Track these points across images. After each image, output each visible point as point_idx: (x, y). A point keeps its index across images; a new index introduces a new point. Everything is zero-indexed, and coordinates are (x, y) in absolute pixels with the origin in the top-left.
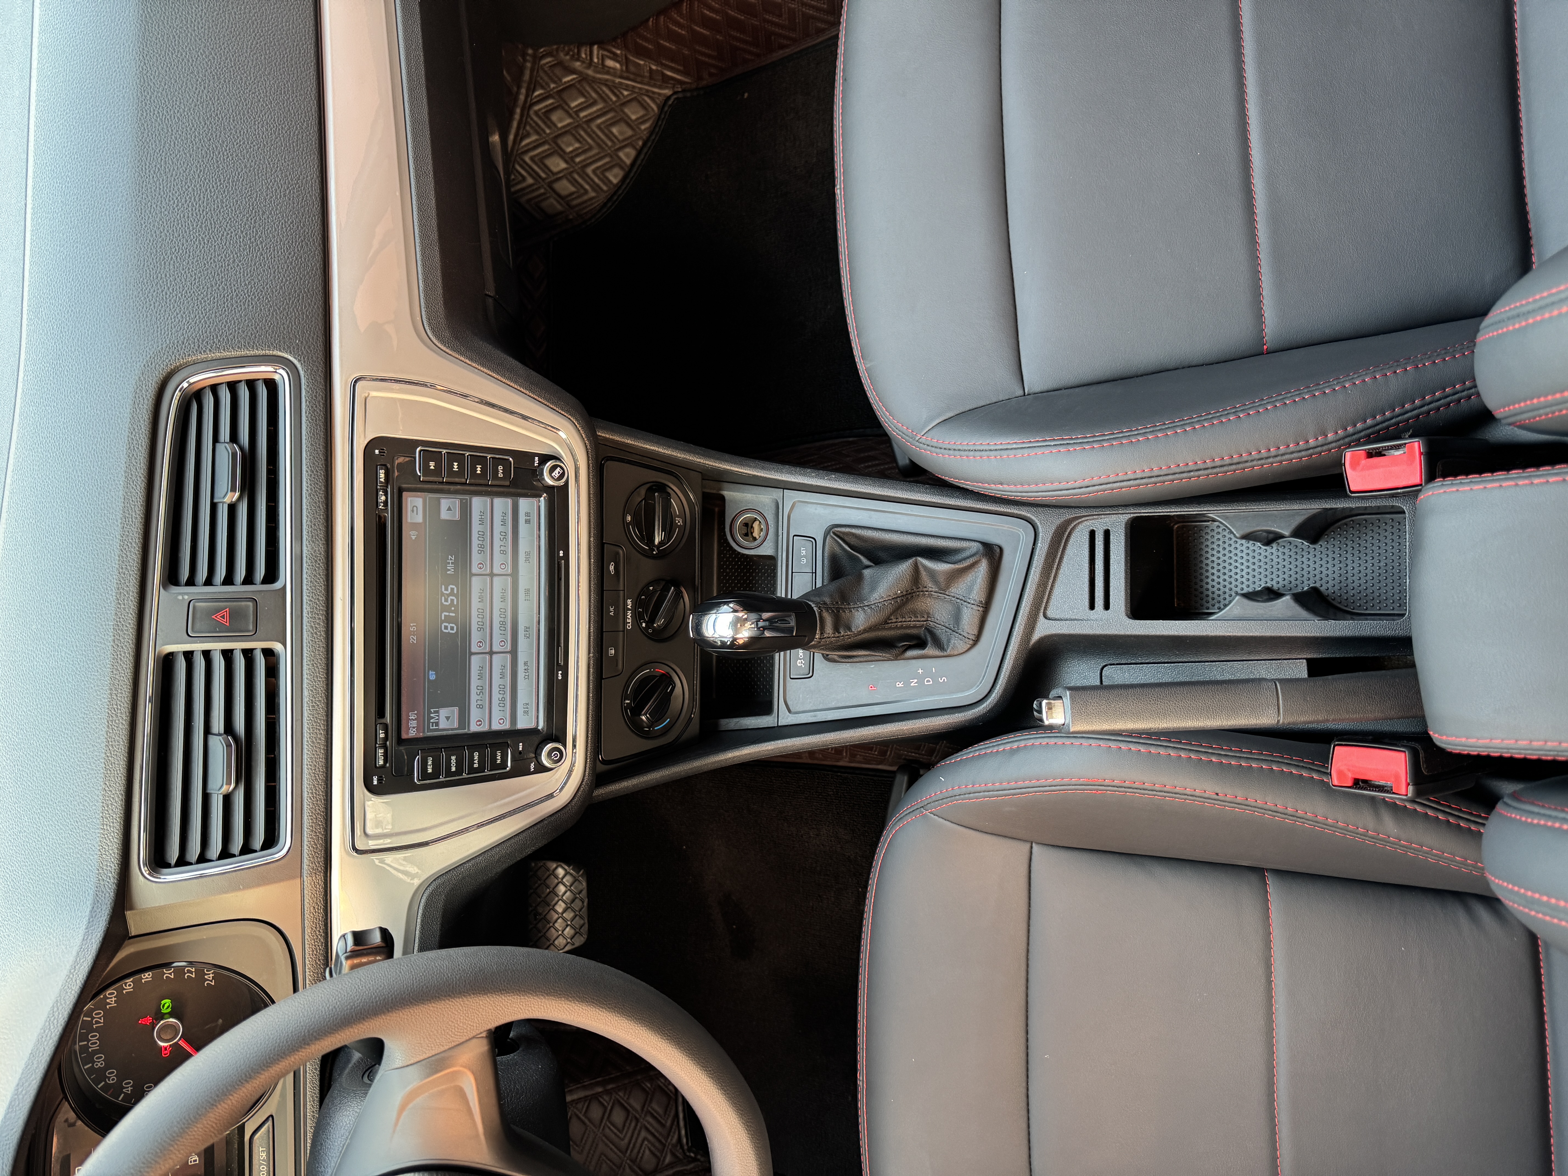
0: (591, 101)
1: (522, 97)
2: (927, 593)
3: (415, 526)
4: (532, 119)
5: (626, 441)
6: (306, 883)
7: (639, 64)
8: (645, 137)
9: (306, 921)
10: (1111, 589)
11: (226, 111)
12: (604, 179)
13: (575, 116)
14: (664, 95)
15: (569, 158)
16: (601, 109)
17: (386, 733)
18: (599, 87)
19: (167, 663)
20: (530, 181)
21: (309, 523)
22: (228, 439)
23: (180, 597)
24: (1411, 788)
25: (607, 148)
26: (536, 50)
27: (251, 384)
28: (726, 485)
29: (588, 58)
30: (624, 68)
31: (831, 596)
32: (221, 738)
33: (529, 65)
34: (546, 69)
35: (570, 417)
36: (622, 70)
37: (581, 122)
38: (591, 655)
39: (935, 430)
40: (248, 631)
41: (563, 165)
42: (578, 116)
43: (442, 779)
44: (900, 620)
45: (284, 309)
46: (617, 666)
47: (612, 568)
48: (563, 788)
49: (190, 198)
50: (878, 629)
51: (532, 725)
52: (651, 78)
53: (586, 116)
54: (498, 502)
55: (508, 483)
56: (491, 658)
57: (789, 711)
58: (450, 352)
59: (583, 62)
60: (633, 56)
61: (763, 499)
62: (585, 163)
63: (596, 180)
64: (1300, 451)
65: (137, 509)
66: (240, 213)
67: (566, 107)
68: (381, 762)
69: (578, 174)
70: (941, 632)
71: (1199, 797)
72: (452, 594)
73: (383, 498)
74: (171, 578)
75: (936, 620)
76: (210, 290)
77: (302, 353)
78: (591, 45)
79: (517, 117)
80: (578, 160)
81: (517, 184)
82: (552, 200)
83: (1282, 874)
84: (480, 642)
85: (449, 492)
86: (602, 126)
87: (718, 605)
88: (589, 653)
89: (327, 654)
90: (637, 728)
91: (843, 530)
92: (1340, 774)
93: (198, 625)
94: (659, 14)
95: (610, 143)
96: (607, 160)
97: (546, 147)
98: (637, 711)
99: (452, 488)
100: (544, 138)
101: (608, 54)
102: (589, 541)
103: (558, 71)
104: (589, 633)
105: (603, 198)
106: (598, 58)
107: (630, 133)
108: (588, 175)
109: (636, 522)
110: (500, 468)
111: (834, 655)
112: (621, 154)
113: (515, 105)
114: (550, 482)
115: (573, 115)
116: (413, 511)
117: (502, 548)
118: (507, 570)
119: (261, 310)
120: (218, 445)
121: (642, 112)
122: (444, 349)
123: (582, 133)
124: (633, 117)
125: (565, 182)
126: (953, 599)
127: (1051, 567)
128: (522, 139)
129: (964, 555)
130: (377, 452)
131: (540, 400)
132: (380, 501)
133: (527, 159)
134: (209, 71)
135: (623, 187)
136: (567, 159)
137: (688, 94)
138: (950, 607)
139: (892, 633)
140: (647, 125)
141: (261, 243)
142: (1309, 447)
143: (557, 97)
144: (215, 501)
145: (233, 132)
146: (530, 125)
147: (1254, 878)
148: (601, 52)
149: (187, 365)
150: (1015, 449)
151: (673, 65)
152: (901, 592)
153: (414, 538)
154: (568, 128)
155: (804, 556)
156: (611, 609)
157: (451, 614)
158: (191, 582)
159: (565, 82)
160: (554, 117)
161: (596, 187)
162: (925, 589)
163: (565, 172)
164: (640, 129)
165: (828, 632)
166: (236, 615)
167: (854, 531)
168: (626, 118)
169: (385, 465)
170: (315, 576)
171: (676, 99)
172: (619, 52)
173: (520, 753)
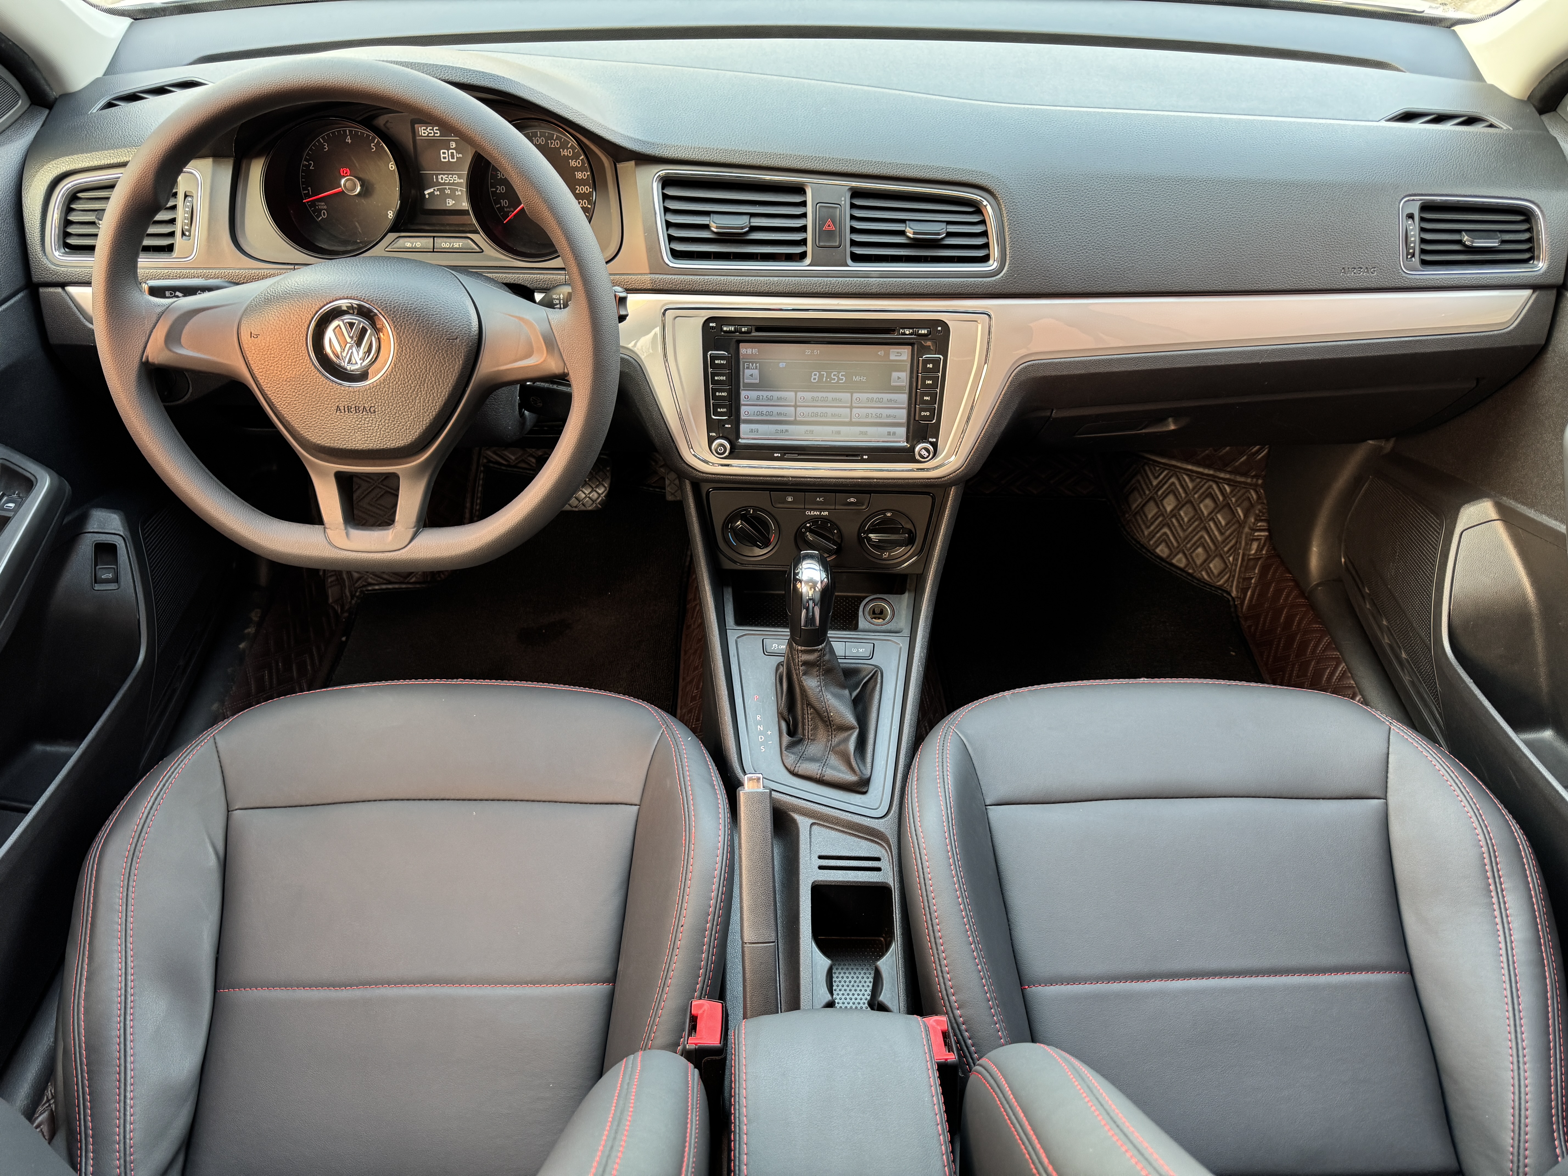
0: (1223, 531)
1: (1222, 475)
2: (830, 738)
3: (887, 354)
4: (1205, 483)
5: (947, 510)
6: (646, 276)
7: (1255, 568)
8: (1195, 574)
9: (618, 276)
10: (835, 871)
11: (1172, 232)
12: (1159, 542)
13: (1209, 518)
14: (1232, 590)
15: (1174, 514)
16: (1216, 538)
17: (745, 333)
18: (1235, 536)
19: (799, 190)
20: (1155, 483)
21: (891, 282)
22: (948, 230)
23: (843, 199)
24: (693, 1046)
25: (1184, 543)
26: (1262, 486)
27: (986, 246)
28: (913, 595)
29: (1258, 528)
30: (1251, 557)
31: (829, 661)
32: (748, 223)
33: (1249, 480)
34: (1246, 494)
35: (965, 465)
36: (1249, 555)
37: (1205, 522)
38: (790, 479)
39: (958, 738)
40: (819, 242)
41: (1169, 509)
42: (1210, 520)
43: (710, 370)
44: (810, 717)
45: (1038, 267)
46: (780, 503)
47: (852, 500)
48: (696, 456)
49: (1111, 208)
50: (802, 699)
51: (742, 435)
52: (1245, 579)
53: (1210, 526)
54: (904, 413)
55: (917, 419)
56: (793, 406)
57: (738, 637)
58: (1010, 380)
59: (1254, 524)
60: (1262, 564)
61: (902, 621)
62: (1171, 526)
63: (1158, 535)
64: (946, 990)
65: (902, 172)
66: (1103, 240)
67: (1216, 511)
68: (725, 329)
69: (1163, 520)
70: (799, 748)
71: (680, 913)
72: (839, 379)
73: (907, 332)
74: (856, 194)
75: (808, 746)
76: (1049, 219)
77: (1007, 279)
78: (1268, 530)
79: (1206, 471)
80: (1174, 520)
81: (1151, 470)
82: (1140, 500)
83: (612, 995)
84: (804, 399)
85: (911, 377)
86: (1202, 540)
87: (826, 571)
88: (792, 477)
89: (801, 293)
90: (732, 519)
91: (879, 678)
92: (701, 1006)
93: (824, 210)
94: (1294, 580)
95: (1189, 546)
96: (1175, 544)
97: (1183, 495)
98: (744, 518)
99: (914, 380)
100: (1190, 493)
101: (1262, 544)
102: (873, 478)
103: (1246, 504)
104: (807, 478)
105: (1144, 541)
106: (1258, 536)
107: (1199, 562)
108: (1161, 529)
109: (886, 521)
110: (928, 414)
111: (783, 670)
112: (1180, 555)
113: (1216, 470)
114: (917, 449)
115: (1211, 516)
116: (898, 353)
117: (870, 415)
118: (854, 418)
119: (1037, 252)
120: (945, 224)
121: (1216, 572)
122: (1012, 375)
123: (1196, 523)
124: (1211, 565)
125: (1155, 510)
126: (826, 757)
127: (851, 829)
128: (1188, 475)
129: (861, 766)
130: (939, 328)
131: (977, 443)
132: (905, 330)
133: (1173, 480)
134: (1198, 222)
135: (1153, 557)
136: (1174, 512)
137: (1232, 609)
138: (819, 755)
139: (799, 712)
140: (1206, 577)
141: (1083, 253)
142: (949, 996)
143: (1225, 503)
144: (907, 222)
145: (1158, 236)
146: (1200, 482)
147: (608, 973)
148: (1263, 537)
149: (999, 204)
150: (944, 787)
151: (1255, 596)
152: (831, 716)
153: (879, 353)
154: (1199, 512)
155: (858, 651)
156: (821, 499)
157: (825, 378)
158: (853, 206)
159: (1237, 510)
160: (1208, 501)
161: (1152, 535)
162: (833, 736)
163: (1163, 510)
164: (1202, 570)
165: (803, 656)
166: (830, 234)
167: (878, 685)
168: (1210, 559)
169: (930, 334)
170: (855, 286)
171: (1228, 599)
172: (1264, 552)
173: (724, 426)
